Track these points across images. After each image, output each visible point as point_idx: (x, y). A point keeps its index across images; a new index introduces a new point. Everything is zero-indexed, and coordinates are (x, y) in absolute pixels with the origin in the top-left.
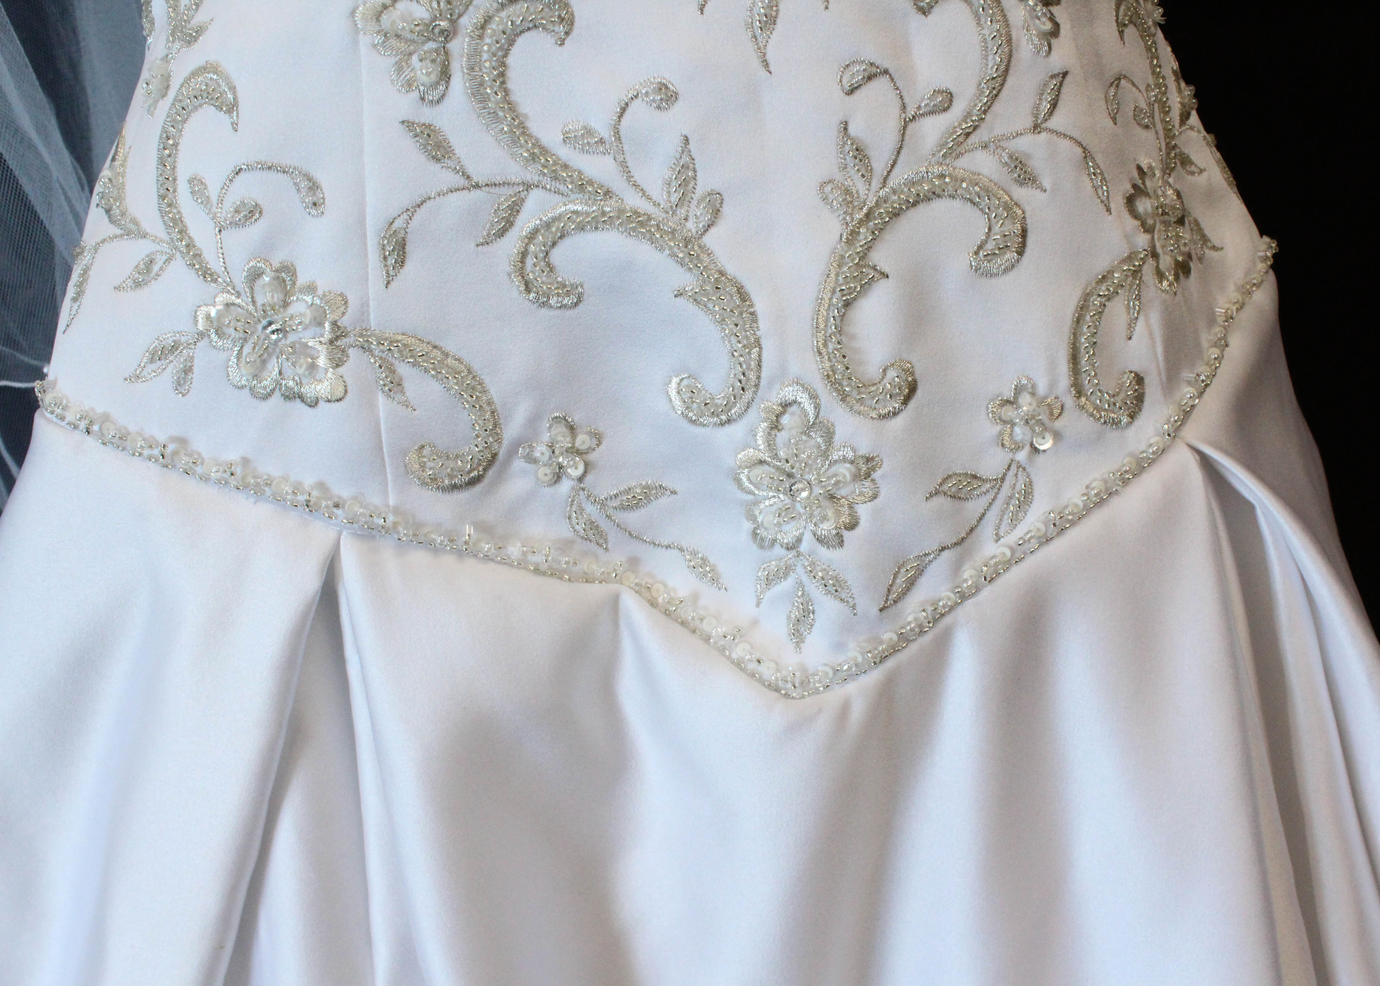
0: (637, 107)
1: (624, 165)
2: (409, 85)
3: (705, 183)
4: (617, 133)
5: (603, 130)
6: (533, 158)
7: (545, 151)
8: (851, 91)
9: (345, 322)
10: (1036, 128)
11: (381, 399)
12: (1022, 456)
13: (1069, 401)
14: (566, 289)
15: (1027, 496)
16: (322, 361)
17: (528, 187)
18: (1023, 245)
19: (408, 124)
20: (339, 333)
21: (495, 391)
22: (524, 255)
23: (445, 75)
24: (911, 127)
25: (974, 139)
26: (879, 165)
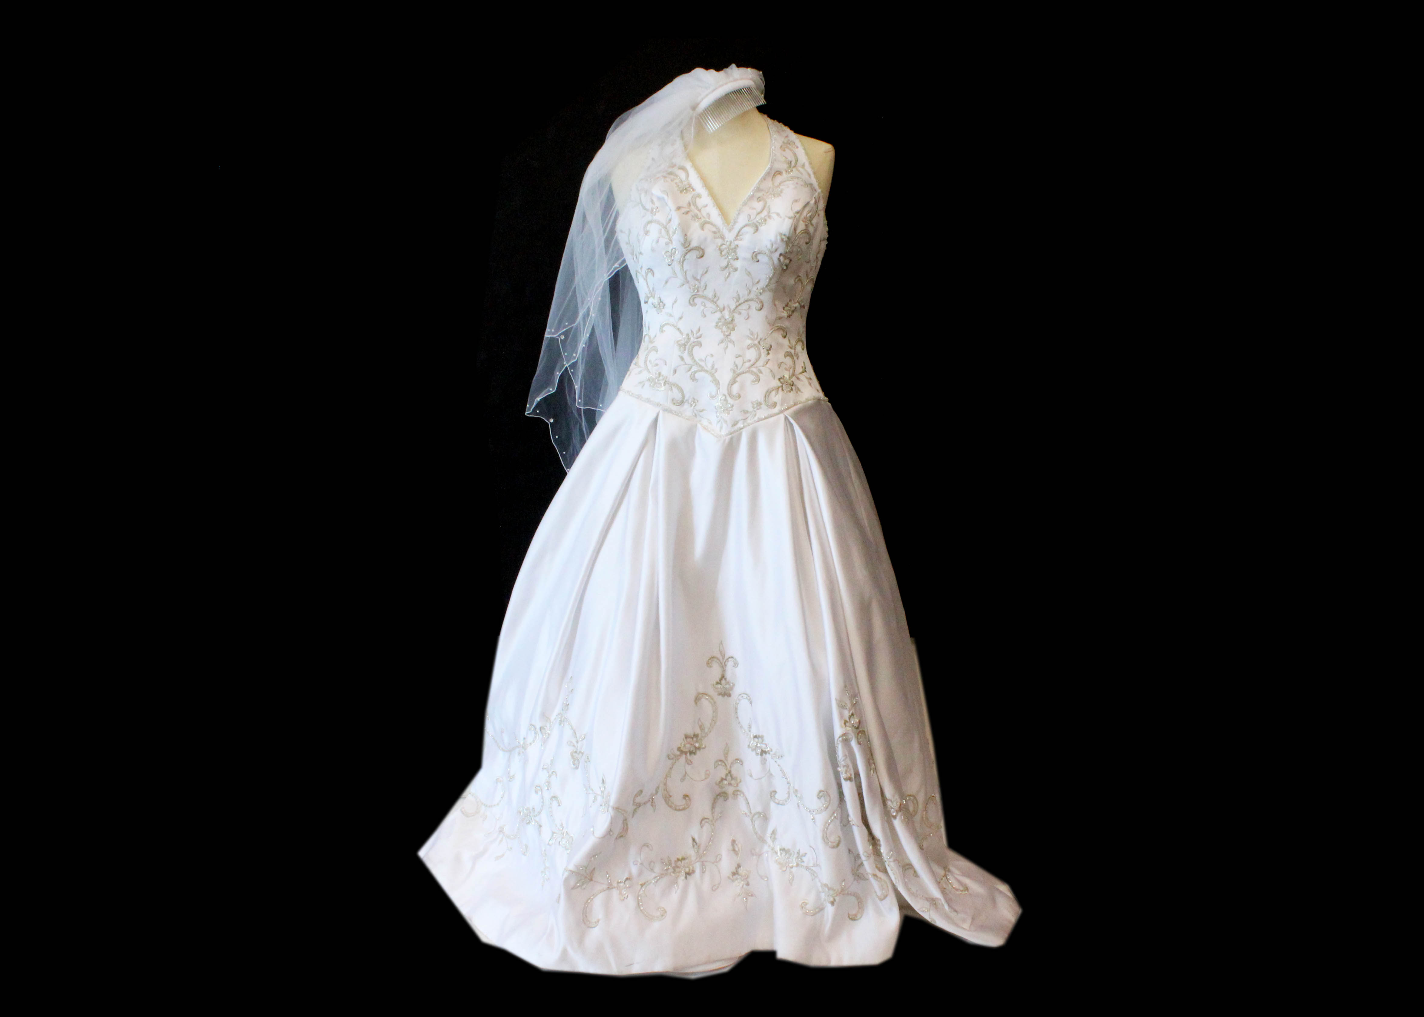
0: (708, 357)
1: (706, 364)
2: (680, 351)
3: (715, 367)
4: (705, 359)
5: (703, 359)
6: (694, 362)
7: (696, 361)
8: (737, 358)
9: (667, 380)
10: (763, 366)
11: (669, 391)
12: (755, 409)
13: (763, 403)
14: (696, 380)
15: (755, 415)
16: (663, 385)
17: (693, 365)
18: (759, 381)
19: (679, 356)
20: (665, 381)
21: (685, 392)
22: (691, 374)
23: (685, 350)
24: (744, 364)
25: (754, 366)
26: (739, 367)
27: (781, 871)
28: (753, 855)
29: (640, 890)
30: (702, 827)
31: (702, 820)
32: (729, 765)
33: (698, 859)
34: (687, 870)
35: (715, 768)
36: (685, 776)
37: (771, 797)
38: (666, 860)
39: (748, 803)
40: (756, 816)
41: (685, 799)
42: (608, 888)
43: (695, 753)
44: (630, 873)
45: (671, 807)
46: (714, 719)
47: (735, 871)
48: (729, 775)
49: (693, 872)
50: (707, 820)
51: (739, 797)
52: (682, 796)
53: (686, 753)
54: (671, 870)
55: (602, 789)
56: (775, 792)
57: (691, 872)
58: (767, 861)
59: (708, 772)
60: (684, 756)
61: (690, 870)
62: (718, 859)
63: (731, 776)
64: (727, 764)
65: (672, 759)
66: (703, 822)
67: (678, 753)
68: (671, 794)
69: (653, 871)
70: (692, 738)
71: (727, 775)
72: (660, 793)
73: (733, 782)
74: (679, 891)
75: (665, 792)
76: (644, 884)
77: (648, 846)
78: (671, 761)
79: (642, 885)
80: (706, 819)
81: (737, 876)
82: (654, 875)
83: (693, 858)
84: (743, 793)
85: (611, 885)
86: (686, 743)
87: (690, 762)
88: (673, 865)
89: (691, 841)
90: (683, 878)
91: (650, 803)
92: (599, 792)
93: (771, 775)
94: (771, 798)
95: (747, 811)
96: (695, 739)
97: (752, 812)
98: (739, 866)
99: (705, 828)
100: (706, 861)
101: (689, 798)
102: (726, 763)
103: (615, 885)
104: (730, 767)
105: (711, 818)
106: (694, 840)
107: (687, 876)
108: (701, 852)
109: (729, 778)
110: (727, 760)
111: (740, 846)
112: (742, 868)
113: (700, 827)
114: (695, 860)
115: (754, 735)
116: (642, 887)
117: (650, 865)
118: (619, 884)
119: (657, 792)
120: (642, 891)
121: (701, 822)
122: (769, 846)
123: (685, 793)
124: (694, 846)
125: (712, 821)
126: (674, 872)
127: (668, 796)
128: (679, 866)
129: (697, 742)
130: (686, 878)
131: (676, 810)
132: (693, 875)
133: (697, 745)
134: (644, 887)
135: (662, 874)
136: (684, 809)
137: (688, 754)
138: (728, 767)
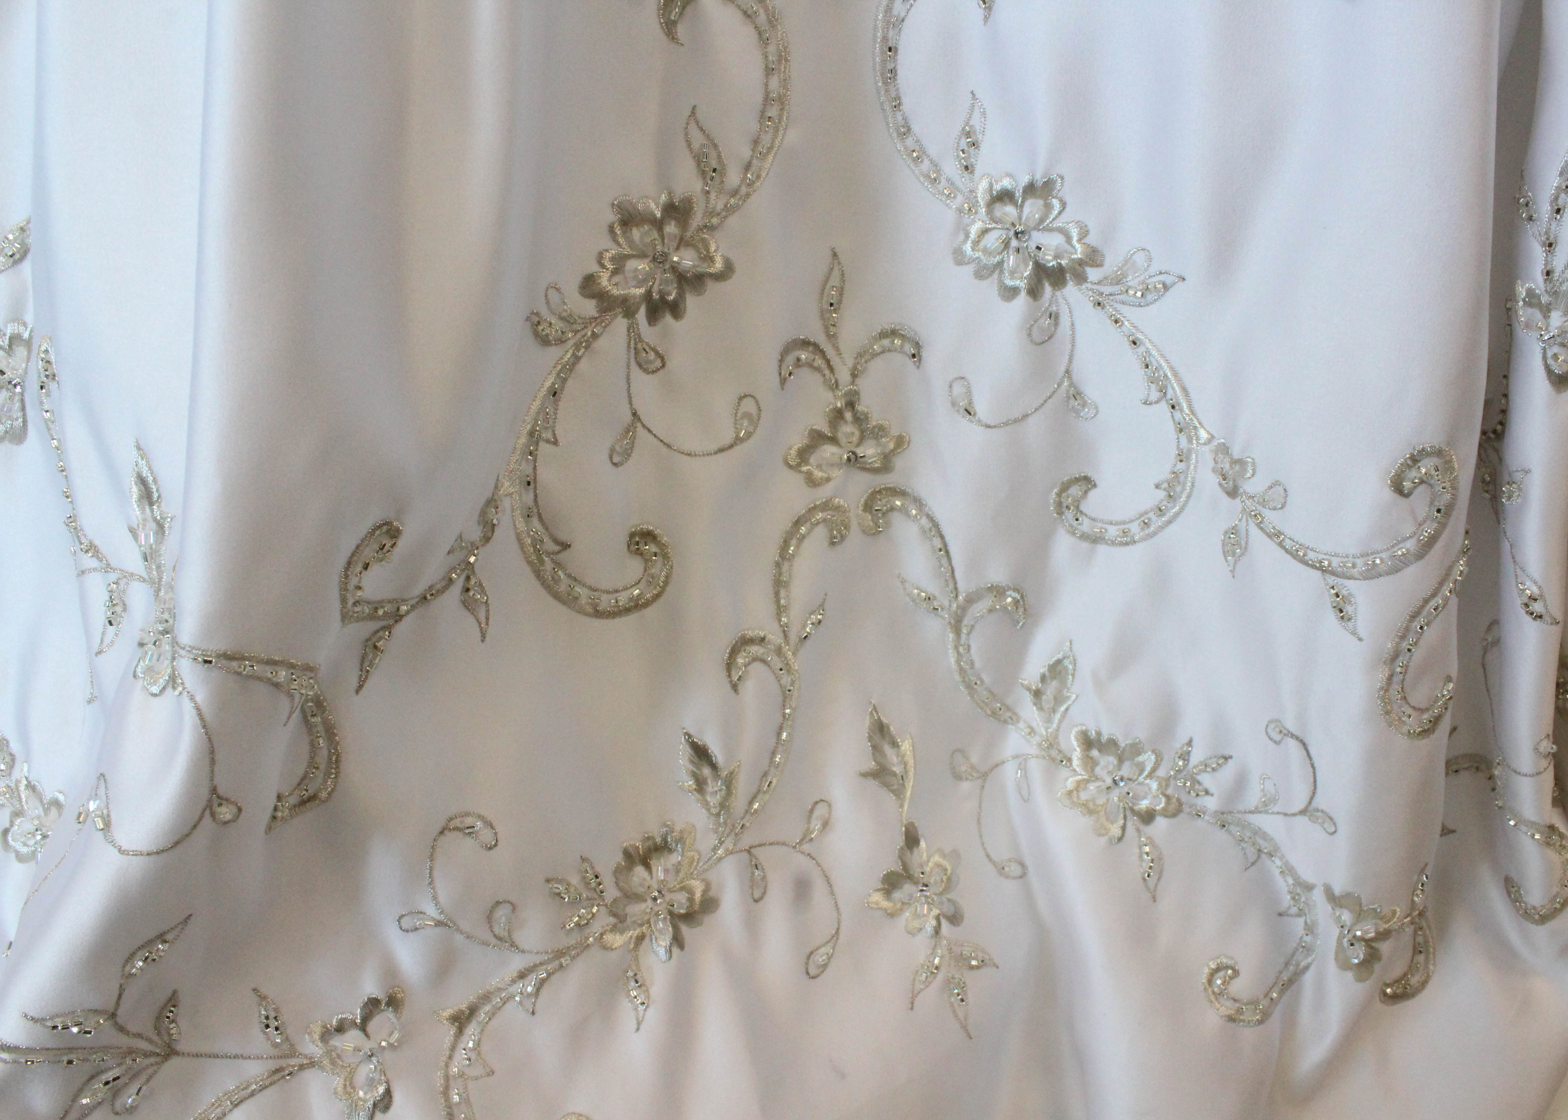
27: (1103, 840)
28: (958, 777)
29: (453, 1048)
30: (735, 687)
31: (734, 652)
32: (850, 362)
33: (729, 844)
34: (680, 901)
35: (783, 382)
36: (629, 429)
37: (1060, 508)
38: (575, 880)
39: (945, 549)
40: (980, 607)
41: (639, 553)
42: (279, 1075)
43: (676, 309)
44: (390, 971)
45: (568, 600)
46: (773, 112)
47: (899, 868)
48: (848, 416)
49: (709, 904)
50: (755, 649)
51: (896, 518)
52: (624, 538)
53: (627, 307)
54: (604, 920)
55: (148, 536)
56: (1087, 482)
57: (696, 907)
58: (1026, 799)
59: (748, 406)
60: (620, 324)
61: (691, 900)
62: (816, 825)
63: (860, 420)
64: (835, 361)
65: (561, 341)
66: (740, 661)
67: (589, 307)
68: (563, 537)
69: (513, 945)
70: (659, 225)
71: (837, 416)
72: (504, 535)
73: (869, 451)
74: (653, 1017)
75: (535, 522)
76: (473, 1011)
77: (469, 831)
78: (554, 353)
79: (461, 1020)
80: (751, 641)
81: (908, 888)
82: (518, 963)
83: (705, 841)
84: (918, 502)
85: (293, 1053)
86: (627, 251)
87: (652, 355)
88: (611, 893)
89: (683, 756)
90: (661, 944)
91: (456, 590)
92: (135, 564)
93: (1077, 395)
94: (1060, 513)
95: (932, 587)
96: (671, 228)
97: (961, 586)
98: (912, 840)
99: (749, 688)
100: (760, 845)
101: (662, 546)
102: (830, 352)
103: (312, 1048)
104: (854, 375)
105: (775, 637)
106: (701, 753)
107: (684, 929)
108: (739, 803)
109: (848, 429)
110: (832, 337)
111: (906, 746)
112: (923, 844)
113: (728, 687)
114: (715, 849)
115: (997, 187)
116: (460, 1031)
117: (489, 918)
118: (337, 1042)
119: (489, 528)
120: (461, 1055)
121: (729, 666)
122: (1032, 731)
123: (636, 522)
124: (700, 785)
125: (779, 651)
126: (620, 921)
127: (551, 546)
128: (641, 890)
129: (682, 243)
130: (678, 941)
131: (598, 614)
132: (708, 920)
133: (686, 260)
134: (472, 1029)
135: (560, 954)
136: (636, 606)
137: (641, 315)
138: (843, 375)
